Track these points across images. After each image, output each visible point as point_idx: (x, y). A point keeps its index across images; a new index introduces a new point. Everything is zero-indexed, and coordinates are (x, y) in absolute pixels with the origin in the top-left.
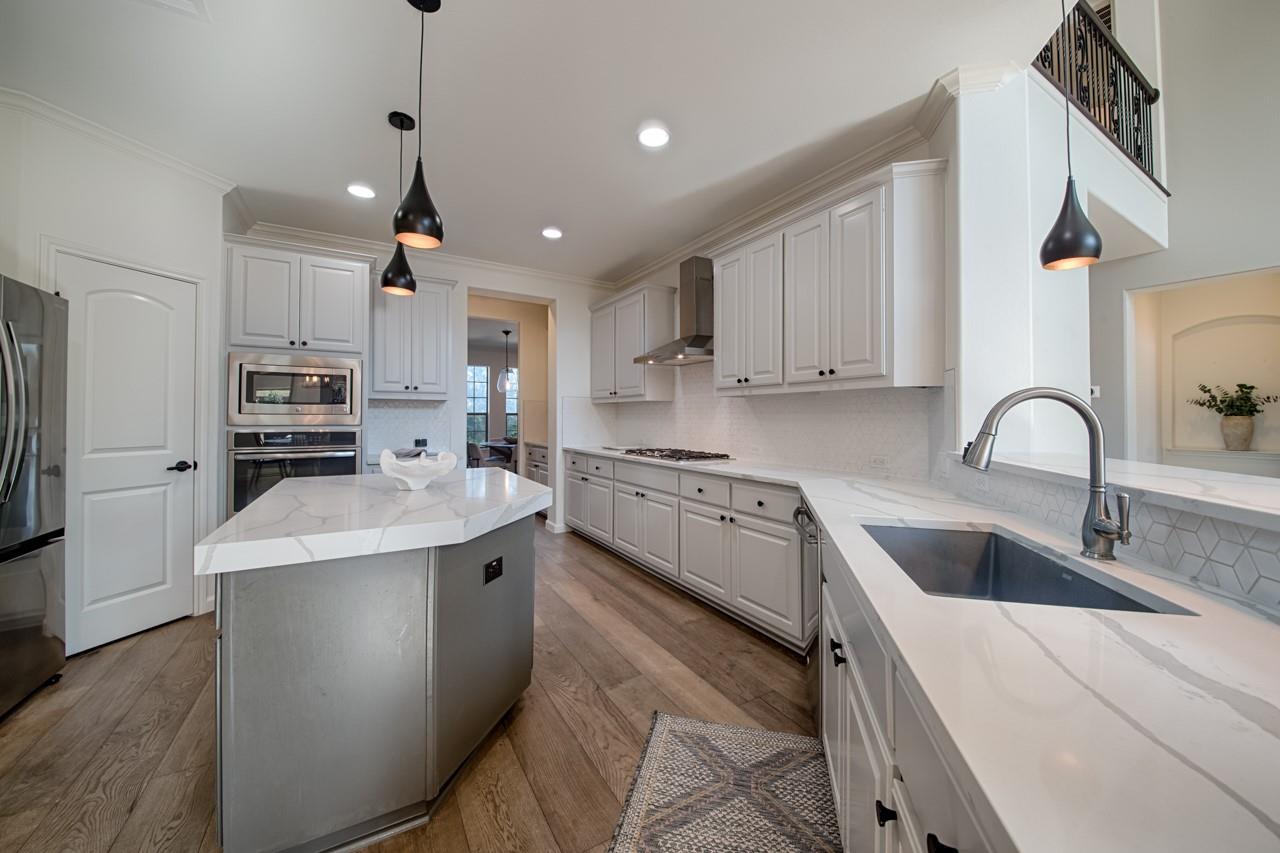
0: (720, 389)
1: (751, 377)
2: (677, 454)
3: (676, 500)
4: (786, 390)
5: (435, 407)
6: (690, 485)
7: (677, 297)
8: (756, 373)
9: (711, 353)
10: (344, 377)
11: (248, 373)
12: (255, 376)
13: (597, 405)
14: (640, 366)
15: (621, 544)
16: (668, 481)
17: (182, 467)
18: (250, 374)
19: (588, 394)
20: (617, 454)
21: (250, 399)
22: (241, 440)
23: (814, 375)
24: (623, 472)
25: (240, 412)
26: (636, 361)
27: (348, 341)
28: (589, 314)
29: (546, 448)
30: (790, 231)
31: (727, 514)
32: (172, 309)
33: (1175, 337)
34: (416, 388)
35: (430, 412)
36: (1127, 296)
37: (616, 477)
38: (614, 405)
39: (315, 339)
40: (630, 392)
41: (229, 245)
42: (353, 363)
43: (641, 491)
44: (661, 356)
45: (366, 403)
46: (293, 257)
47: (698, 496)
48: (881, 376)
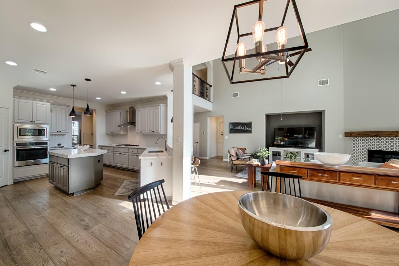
0: (137, 133)
1: (142, 131)
2: (128, 145)
3: (128, 153)
4: (147, 134)
5: (63, 136)
6: (130, 151)
7: (128, 112)
8: (143, 131)
9: (135, 126)
10: (44, 130)
11: (19, 129)
12: (21, 130)
13: (107, 135)
14: (120, 127)
15: (115, 164)
16: (126, 150)
17: (6, 151)
18: (20, 129)
19: (105, 132)
20: (114, 146)
21: (20, 135)
22: (18, 145)
23: (151, 132)
24: (115, 149)
25: (17, 138)
26: (119, 126)
27: (45, 121)
28: (105, 113)
29: (93, 145)
30: (148, 108)
31: (137, 154)
32: (3, 115)
33: (219, 124)
34: (60, 131)
35: (62, 137)
36: (208, 118)
37: (114, 151)
38: (111, 135)
39: (37, 121)
40: (117, 132)
41: (14, 98)
42: (47, 126)
43: (120, 153)
44: (125, 125)
45: (50, 135)
46: (31, 102)
47: (132, 152)
48: (159, 133)
